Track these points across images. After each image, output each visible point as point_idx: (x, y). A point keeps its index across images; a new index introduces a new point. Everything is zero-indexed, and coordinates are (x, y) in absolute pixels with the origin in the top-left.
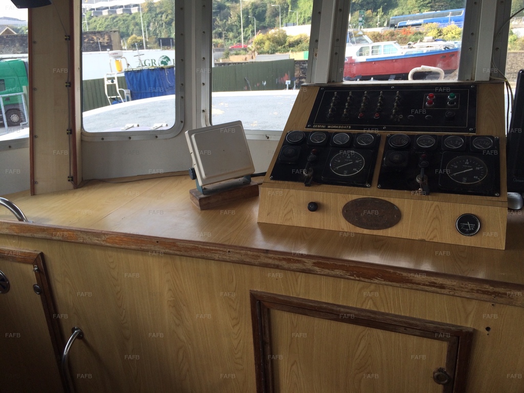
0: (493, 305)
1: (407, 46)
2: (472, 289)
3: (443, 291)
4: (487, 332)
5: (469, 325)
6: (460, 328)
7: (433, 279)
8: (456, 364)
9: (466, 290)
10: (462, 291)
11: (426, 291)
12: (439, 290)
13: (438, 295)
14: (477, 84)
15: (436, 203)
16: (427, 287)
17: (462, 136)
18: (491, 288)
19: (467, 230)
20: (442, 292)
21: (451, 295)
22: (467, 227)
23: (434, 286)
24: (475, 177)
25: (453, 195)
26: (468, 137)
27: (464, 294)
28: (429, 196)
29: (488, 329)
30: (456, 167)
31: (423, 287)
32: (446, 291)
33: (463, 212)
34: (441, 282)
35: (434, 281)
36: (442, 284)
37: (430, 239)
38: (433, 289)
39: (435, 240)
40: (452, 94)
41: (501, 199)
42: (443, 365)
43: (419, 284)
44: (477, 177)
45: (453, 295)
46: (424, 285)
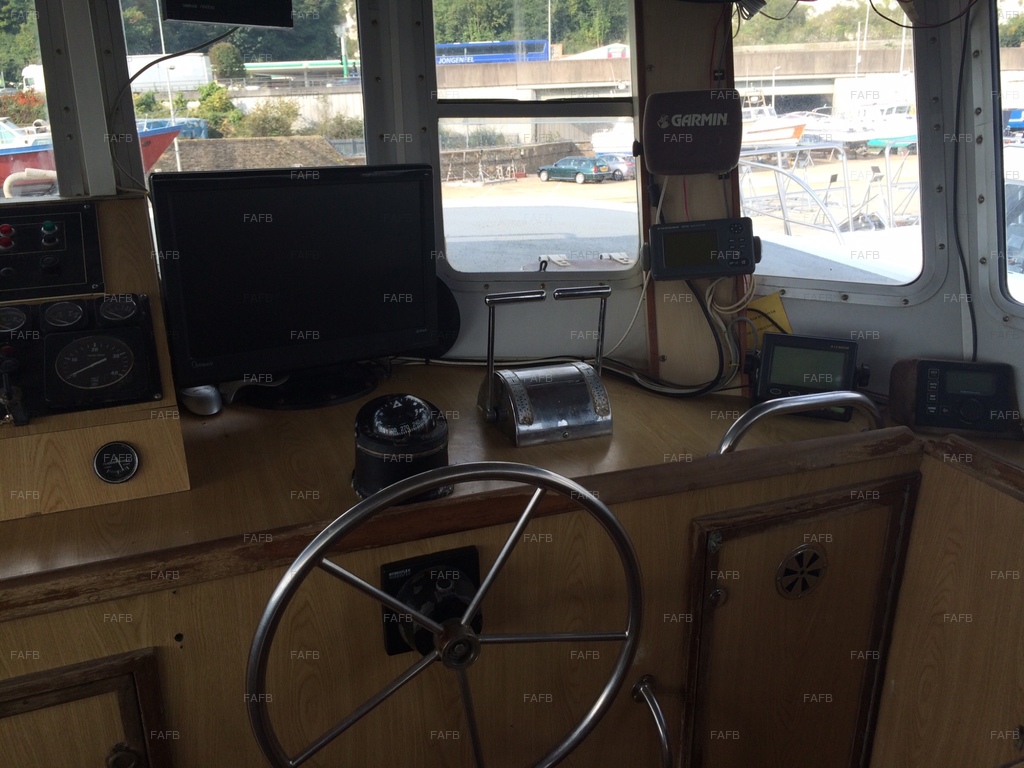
0: (174, 592)
1: (33, 128)
2: (129, 579)
3: (75, 601)
4: (179, 644)
5: (145, 644)
6: (128, 657)
7: (49, 585)
8: (141, 724)
9: (117, 583)
10: (111, 588)
11: (45, 613)
12: (67, 602)
13: (71, 611)
14: (95, 203)
15: (45, 437)
16: (43, 605)
17: (79, 302)
18: (160, 564)
19: (118, 472)
20: (76, 603)
21: (93, 603)
22: (116, 466)
23: (57, 598)
24: (113, 373)
25: (77, 415)
26: (90, 301)
27: (116, 592)
28: (31, 427)
29: (179, 637)
30: (75, 360)
31: (35, 606)
32: (82, 599)
33: (102, 442)
34: (67, 586)
35: (53, 587)
36: (70, 589)
37: (51, 509)
38: (57, 603)
39: (61, 508)
40: (48, 223)
41: (165, 402)
42: (120, 737)
43: (25, 604)
44: (117, 373)
45: (97, 602)
46: (36, 602)
